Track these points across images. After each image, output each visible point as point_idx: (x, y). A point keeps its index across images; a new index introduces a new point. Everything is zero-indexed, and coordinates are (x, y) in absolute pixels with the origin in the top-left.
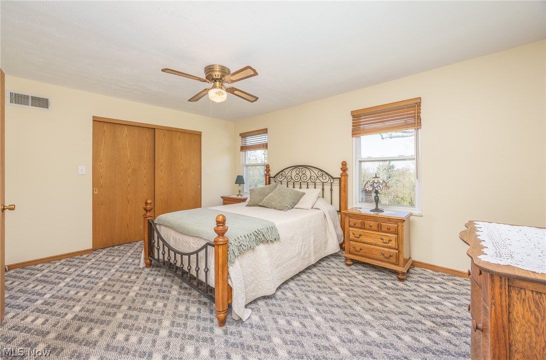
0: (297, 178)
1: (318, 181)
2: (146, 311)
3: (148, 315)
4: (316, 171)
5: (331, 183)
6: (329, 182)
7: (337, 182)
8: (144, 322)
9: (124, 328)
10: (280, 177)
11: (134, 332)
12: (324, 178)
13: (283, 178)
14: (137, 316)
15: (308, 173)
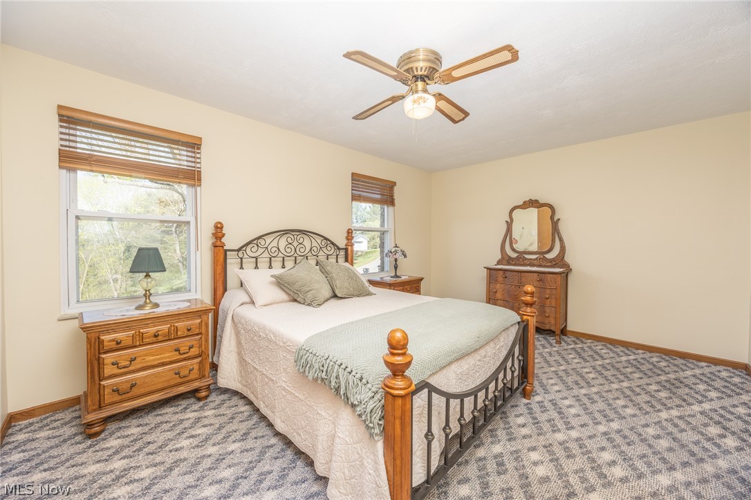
0: (289, 250)
1: (321, 253)
2: (559, 467)
3: (563, 461)
4: (319, 240)
5: (337, 255)
6: (335, 254)
7: (342, 253)
8: (577, 459)
9: (605, 477)
10: (253, 250)
11: (600, 462)
12: (329, 248)
13: (261, 250)
14: (576, 472)
15: (307, 243)
